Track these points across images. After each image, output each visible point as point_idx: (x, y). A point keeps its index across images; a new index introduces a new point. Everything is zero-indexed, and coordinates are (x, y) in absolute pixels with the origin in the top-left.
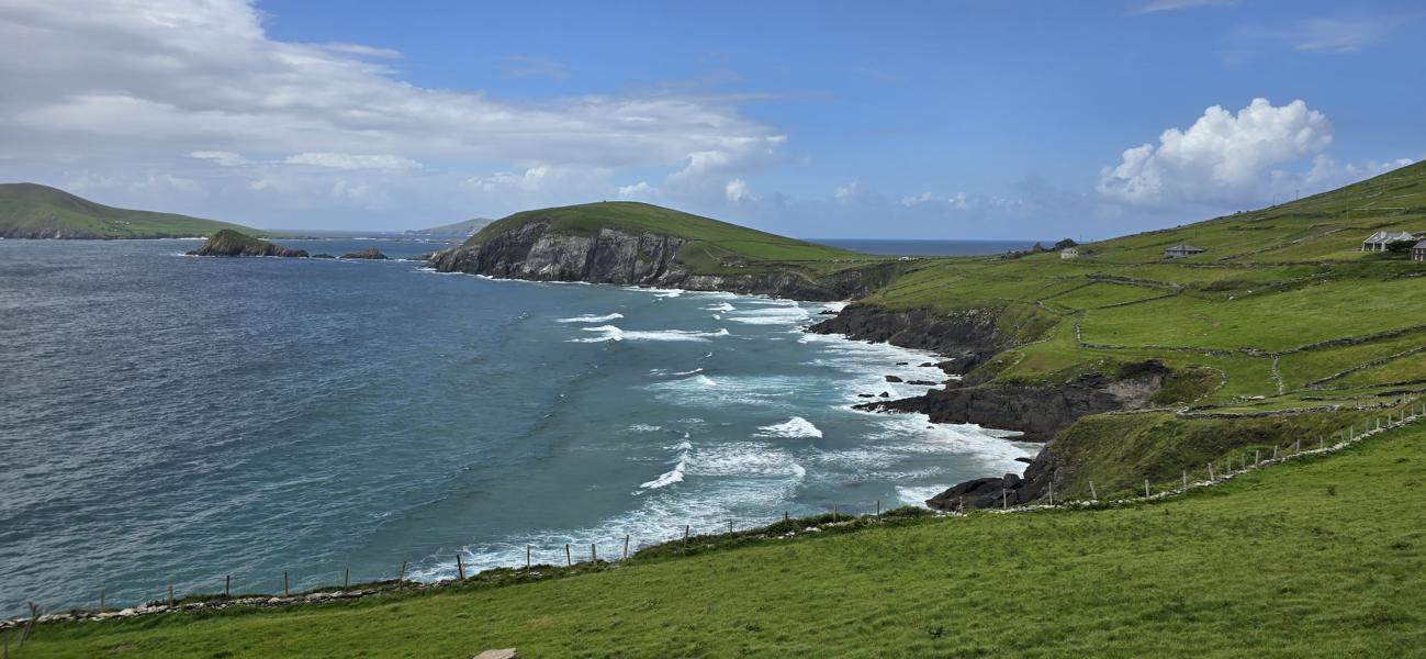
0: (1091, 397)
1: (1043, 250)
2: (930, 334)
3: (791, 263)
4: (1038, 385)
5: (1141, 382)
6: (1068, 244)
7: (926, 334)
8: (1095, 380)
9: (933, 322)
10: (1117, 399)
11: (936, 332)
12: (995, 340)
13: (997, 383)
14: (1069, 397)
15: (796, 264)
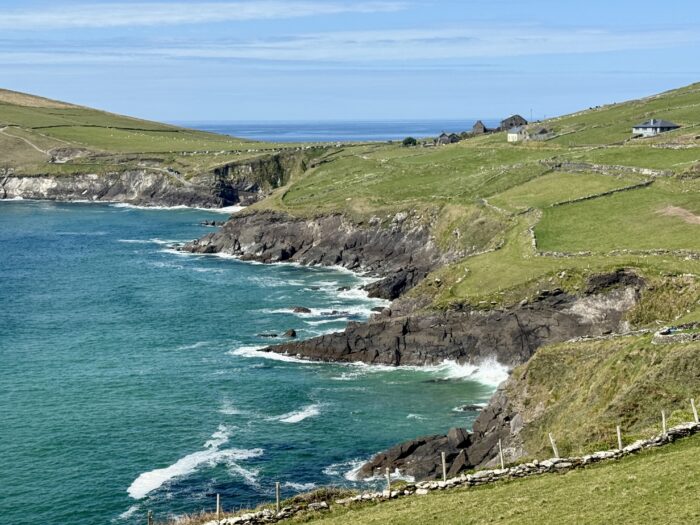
0: (552, 321)
1: (485, 130)
2: (346, 248)
3: (155, 156)
4: (487, 309)
5: (611, 298)
6: (516, 122)
7: (342, 248)
8: (555, 298)
9: (350, 231)
10: (583, 321)
11: (354, 244)
12: (431, 251)
13: (435, 309)
14: (525, 323)
15: (160, 157)
